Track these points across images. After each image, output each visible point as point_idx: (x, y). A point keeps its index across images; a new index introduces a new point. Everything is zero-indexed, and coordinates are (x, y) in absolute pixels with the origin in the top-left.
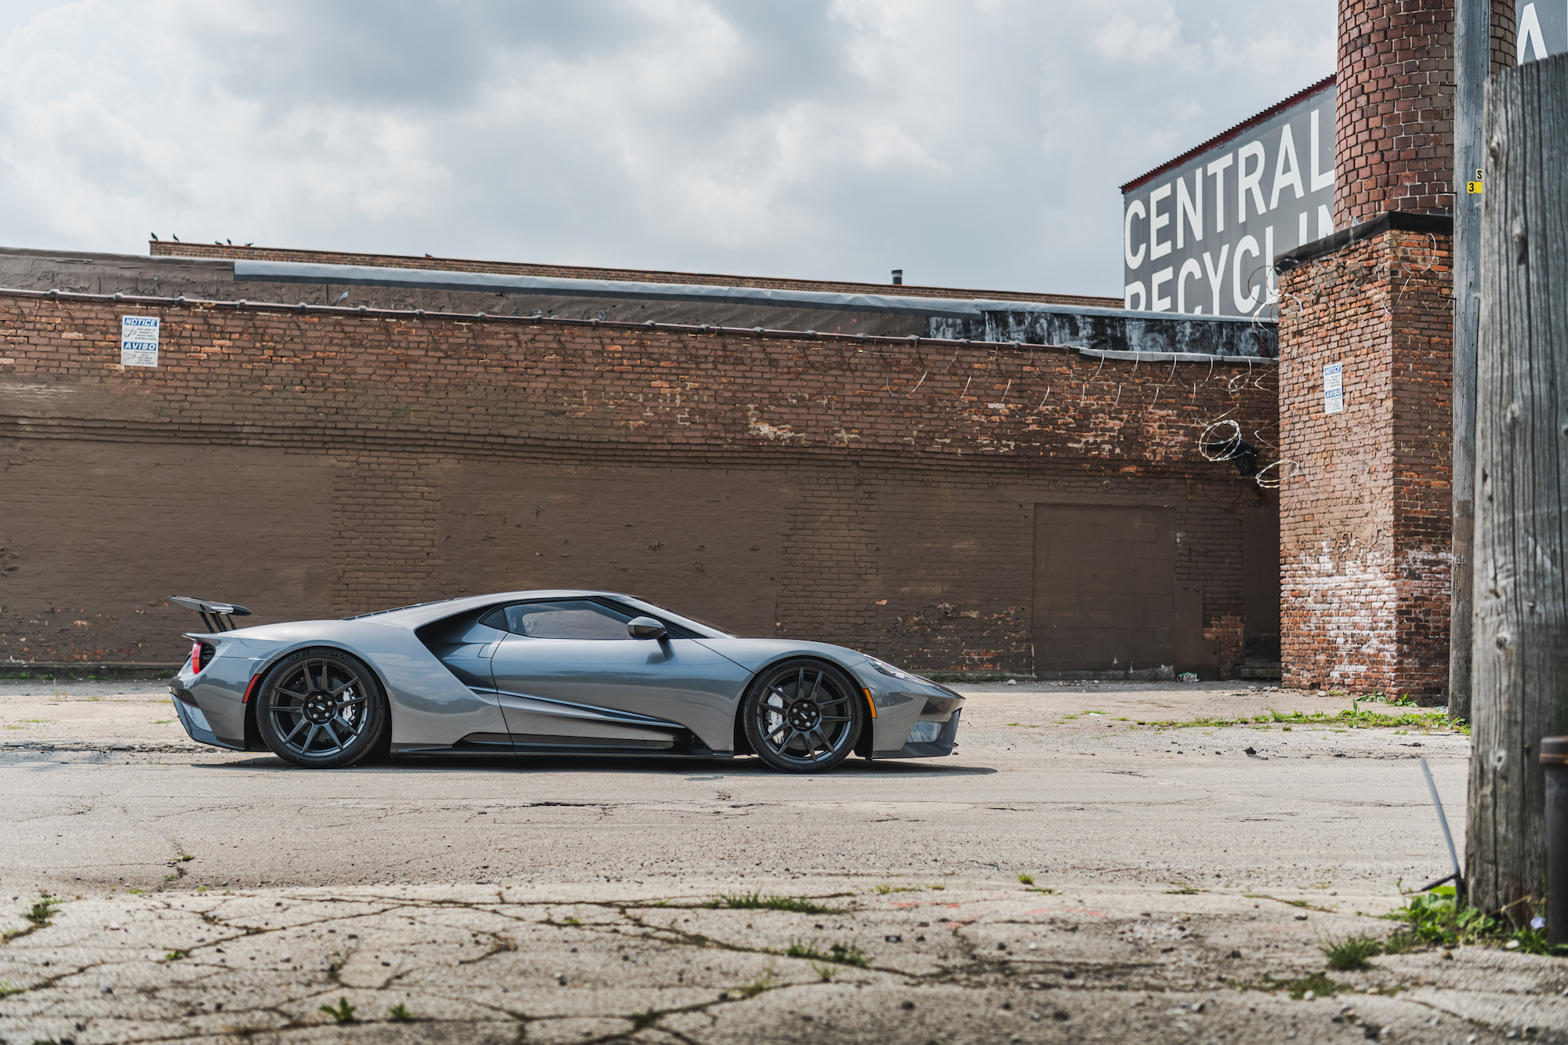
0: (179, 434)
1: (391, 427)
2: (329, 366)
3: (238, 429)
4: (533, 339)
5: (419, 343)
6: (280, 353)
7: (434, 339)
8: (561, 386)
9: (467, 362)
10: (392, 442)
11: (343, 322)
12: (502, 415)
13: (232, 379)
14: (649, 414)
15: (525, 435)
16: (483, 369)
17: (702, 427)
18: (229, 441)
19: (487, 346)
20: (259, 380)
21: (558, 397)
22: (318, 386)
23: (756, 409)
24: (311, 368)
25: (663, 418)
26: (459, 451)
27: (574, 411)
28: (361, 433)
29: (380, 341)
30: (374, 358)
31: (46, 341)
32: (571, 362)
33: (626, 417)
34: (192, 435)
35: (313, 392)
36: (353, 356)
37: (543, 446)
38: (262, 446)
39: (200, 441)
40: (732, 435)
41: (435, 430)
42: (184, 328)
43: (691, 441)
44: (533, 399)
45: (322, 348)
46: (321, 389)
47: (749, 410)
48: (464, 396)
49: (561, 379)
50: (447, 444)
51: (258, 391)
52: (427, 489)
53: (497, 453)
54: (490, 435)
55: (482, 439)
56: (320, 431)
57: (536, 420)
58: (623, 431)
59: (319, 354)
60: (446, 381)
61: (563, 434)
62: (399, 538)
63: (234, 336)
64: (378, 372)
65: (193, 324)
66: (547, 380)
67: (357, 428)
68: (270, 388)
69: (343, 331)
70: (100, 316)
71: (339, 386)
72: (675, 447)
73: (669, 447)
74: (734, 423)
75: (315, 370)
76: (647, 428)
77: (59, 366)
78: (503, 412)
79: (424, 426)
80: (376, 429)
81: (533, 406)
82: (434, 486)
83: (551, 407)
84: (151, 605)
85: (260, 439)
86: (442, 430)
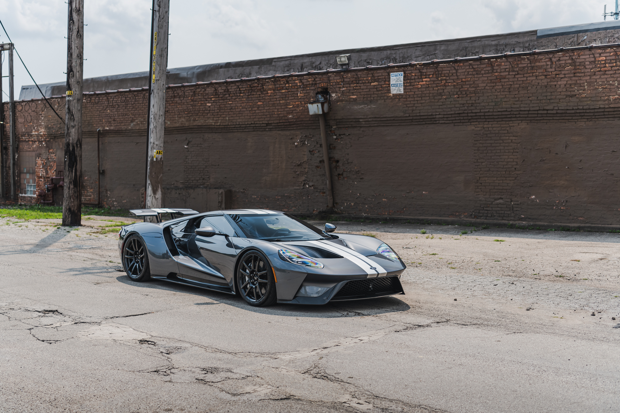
0: (414, 121)
1: (495, 110)
2: (468, 85)
3: (434, 116)
4: (559, 60)
5: (505, 69)
6: (448, 81)
7: (512, 67)
8: (574, 82)
9: (528, 75)
10: (497, 117)
11: (473, 64)
12: (545, 100)
13: (431, 95)
15: (556, 108)
16: (535, 78)
18: (432, 122)
19: (537, 66)
20: (441, 94)
21: (572, 88)
22: (463, 94)
24: (460, 87)
26: (527, 119)
27: (580, 94)
28: (482, 114)
29: (488, 70)
30: (486, 79)
31: (365, 87)
32: (579, 69)
33: (608, 94)
34: (418, 121)
35: (462, 97)
36: (477, 79)
37: (566, 113)
38: (444, 123)
39: (421, 123)
41: (515, 110)
42: (412, 75)
44: (559, 90)
45: (464, 77)
46: (465, 96)
48: (526, 92)
49: (574, 78)
50: (521, 116)
51: (440, 99)
52: (514, 138)
53: (545, 118)
54: (539, 110)
55: (536, 112)
56: (466, 115)
57: (561, 101)
58: (607, 102)
59: (464, 80)
60: (518, 86)
61: (575, 106)
62: (502, 162)
63: (431, 76)
64: (488, 85)
65: (415, 73)
66: (566, 79)
67: (480, 112)
68: (445, 97)
69: (473, 68)
70: (383, 74)
71: (472, 93)
75: (462, 87)
77: (371, 97)
78: (545, 98)
79: (509, 108)
80: (489, 112)
81: (559, 93)
82: (517, 136)
83: (569, 93)
84: (407, 193)
85: (443, 120)
86: (518, 109)
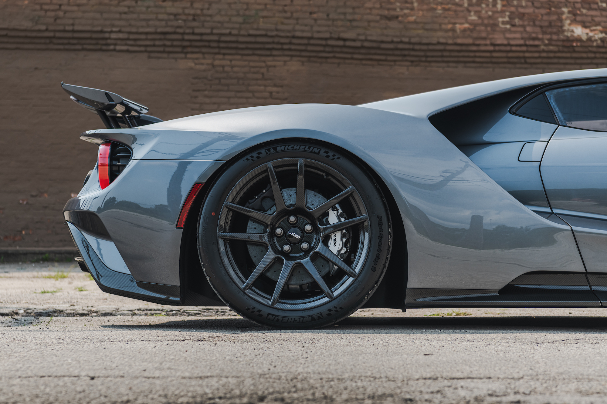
0: (55, 41)
1: (243, 32)
3: (107, 35)
10: (243, 46)
12: (342, 20)
14: (473, 17)
15: (362, 37)
17: (521, 29)
18: (99, 47)
23: (569, 12)
25: (486, 22)
26: (303, 54)
27: (406, 16)
28: (215, 38)
33: (453, 21)
34: (66, 41)
37: (379, 48)
38: (128, 51)
39: (73, 47)
40: (548, 37)
41: (282, 34)
43: (512, 42)
47: (563, 13)
50: (293, 47)
52: (275, 89)
53: (338, 55)
54: (331, 38)
55: (323, 42)
56: (179, 37)
57: (372, 24)
58: (450, 34)
61: (396, 37)
67: (212, 34)
72: (497, 48)
73: (491, 48)
74: (550, 26)
76: (471, 31)
78: (342, 17)
79: (272, 30)
80: (230, 34)
81: (368, 11)
82: (282, 86)
83: (386, 13)
84: (32, 196)
85: (126, 45)
86: (288, 34)
